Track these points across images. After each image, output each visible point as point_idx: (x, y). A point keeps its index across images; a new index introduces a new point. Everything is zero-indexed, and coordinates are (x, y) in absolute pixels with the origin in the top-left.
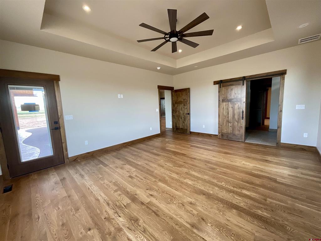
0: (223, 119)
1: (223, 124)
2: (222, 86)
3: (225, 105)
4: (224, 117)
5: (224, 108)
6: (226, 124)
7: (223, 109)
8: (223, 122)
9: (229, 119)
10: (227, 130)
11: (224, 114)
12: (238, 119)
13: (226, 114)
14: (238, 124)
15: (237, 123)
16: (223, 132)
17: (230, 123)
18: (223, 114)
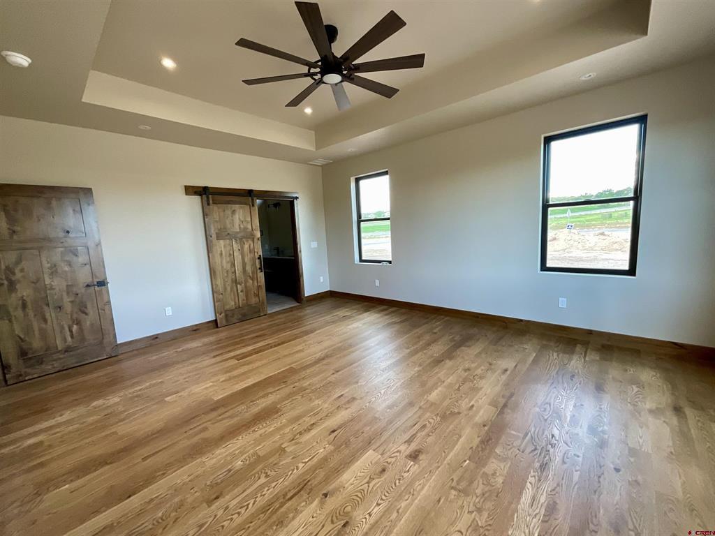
0: (224, 280)
1: (225, 289)
2: (211, 202)
3: (225, 246)
4: (226, 275)
5: (223, 253)
6: (232, 289)
7: (221, 254)
8: (225, 285)
9: (237, 275)
10: (235, 302)
11: (225, 267)
12: (253, 273)
13: (229, 265)
14: (253, 283)
15: (251, 281)
16: (227, 307)
17: (239, 284)
18: (223, 267)
